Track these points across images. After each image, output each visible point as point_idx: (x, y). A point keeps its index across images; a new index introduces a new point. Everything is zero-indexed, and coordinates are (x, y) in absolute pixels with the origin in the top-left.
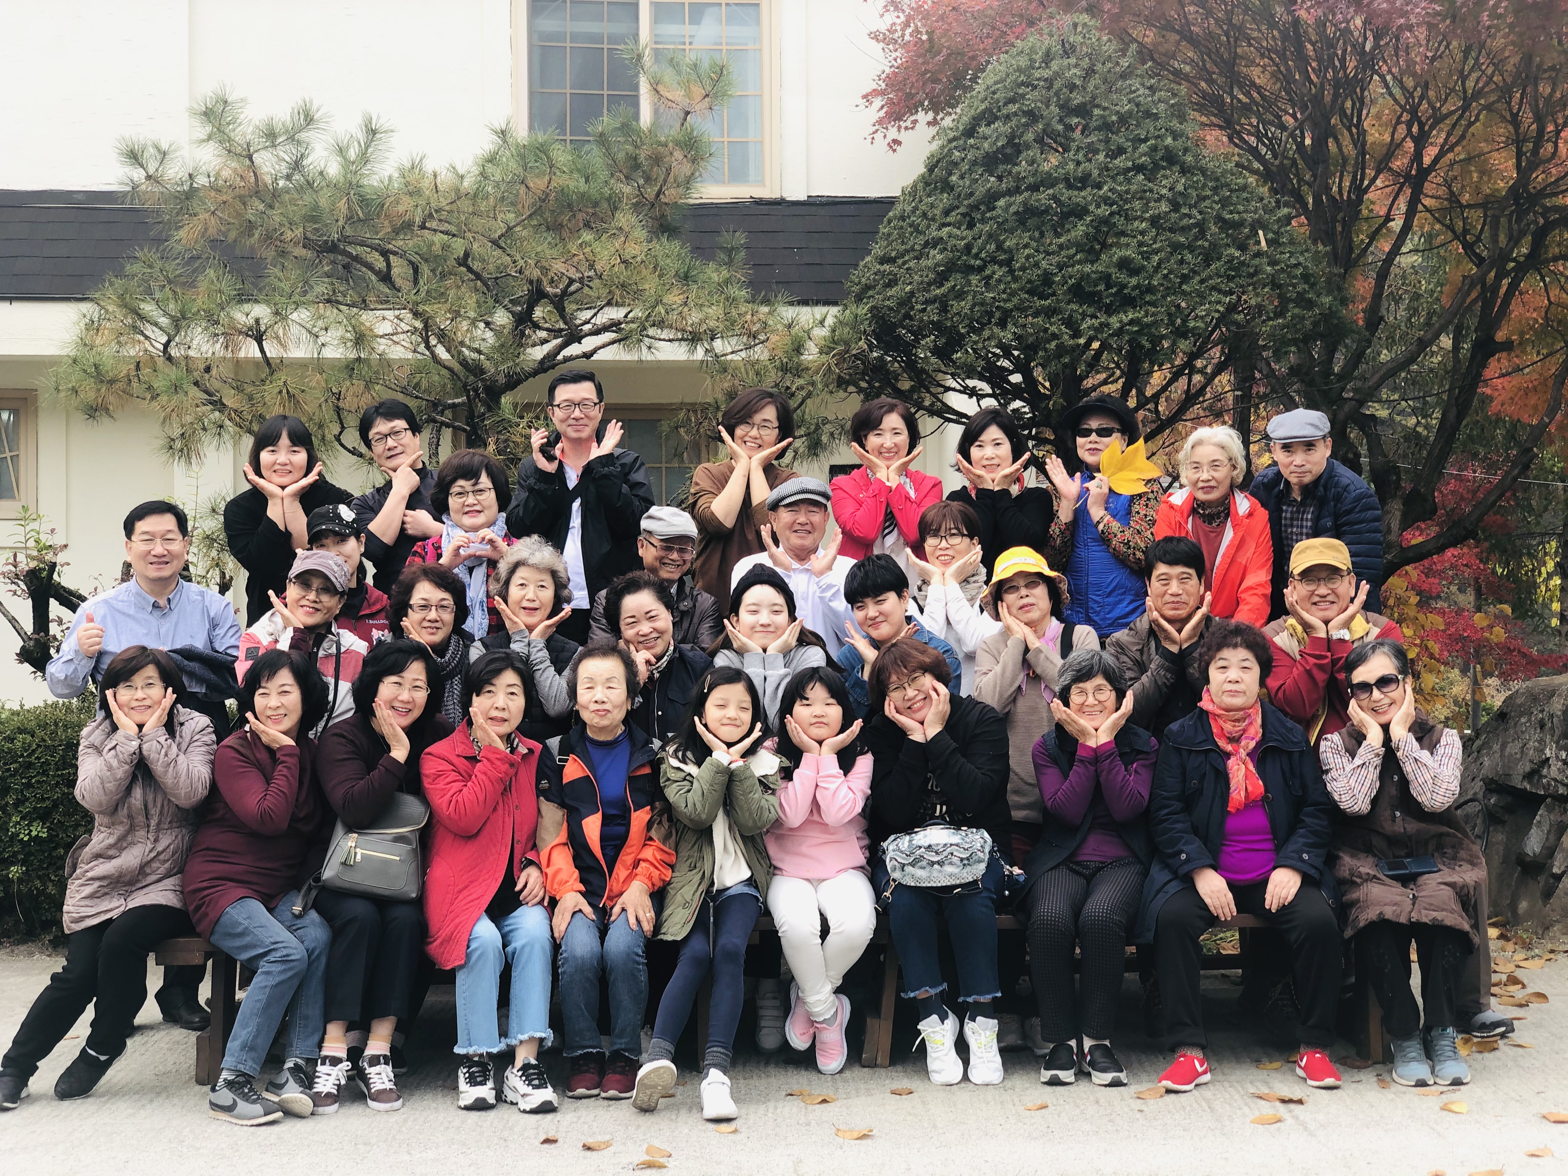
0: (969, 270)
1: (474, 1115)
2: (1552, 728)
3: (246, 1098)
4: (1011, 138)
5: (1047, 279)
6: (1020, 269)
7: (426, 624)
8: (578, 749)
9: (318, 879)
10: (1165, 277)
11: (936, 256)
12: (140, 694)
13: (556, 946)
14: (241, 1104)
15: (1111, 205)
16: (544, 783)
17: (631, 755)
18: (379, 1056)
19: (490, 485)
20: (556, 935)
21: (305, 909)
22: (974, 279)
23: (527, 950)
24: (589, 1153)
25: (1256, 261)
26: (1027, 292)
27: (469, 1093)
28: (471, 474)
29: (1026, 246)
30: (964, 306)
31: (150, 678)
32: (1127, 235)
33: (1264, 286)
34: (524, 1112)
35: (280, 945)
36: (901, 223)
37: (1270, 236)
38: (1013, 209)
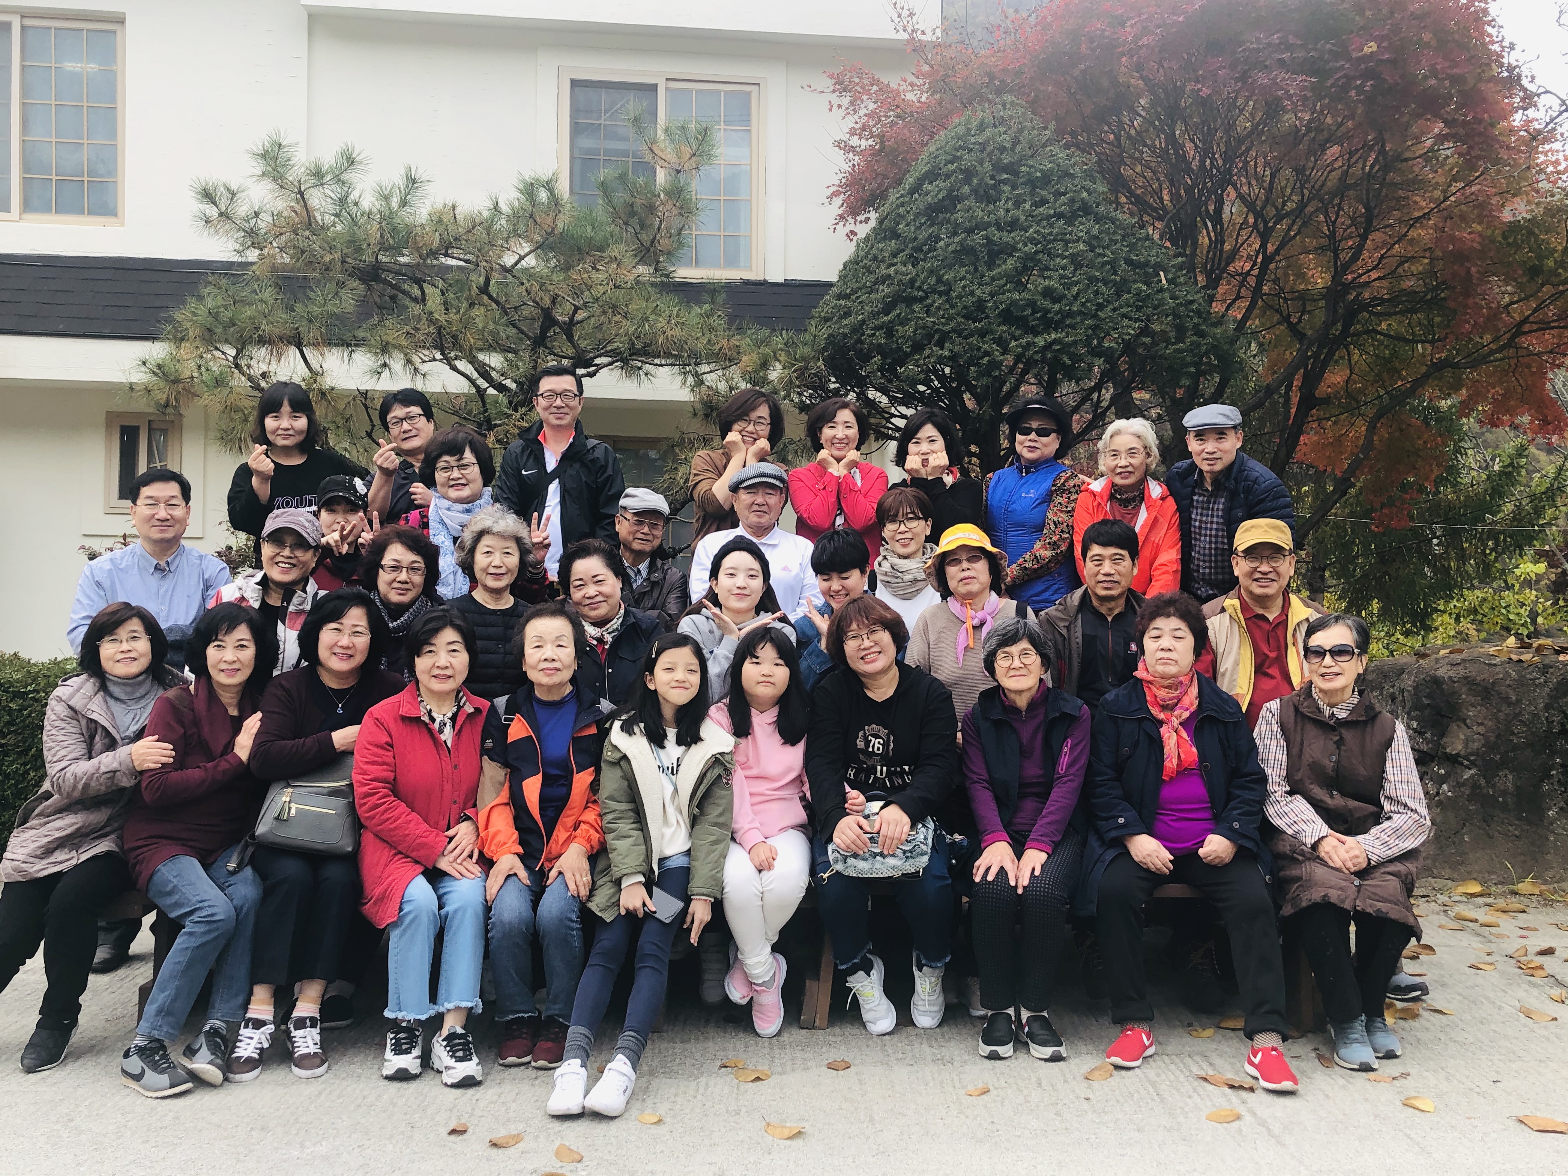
0: (910, 301)
1: (396, 1085)
2: (1404, 701)
3: (156, 1067)
4: (950, 191)
5: (980, 305)
6: (957, 297)
7: (396, 585)
8: (524, 709)
9: (253, 837)
10: (1083, 304)
11: (885, 289)
12: (125, 646)
13: (488, 909)
14: (149, 1072)
15: (1036, 245)
16: (489, 743)
17: (577, 715)
18: (306, 1018)
19: (474, 460)
20: (488, 898)
21: (240, 867)
22: (917, 307)
23: (459, 914)
24: (495, 1151)
25: (1159, 296)
26: (963, 317)
27: (395, 1062)
28: (456, 449)
29: (963, 278)
30: (909, 329)
31: (135, 631)
32: (1050, 270)
33: (1167, 316)
34: (446, 1084)
35: (206, 904)
36: (855, 266)
37: (1170, 276)
38: (951, 248)
